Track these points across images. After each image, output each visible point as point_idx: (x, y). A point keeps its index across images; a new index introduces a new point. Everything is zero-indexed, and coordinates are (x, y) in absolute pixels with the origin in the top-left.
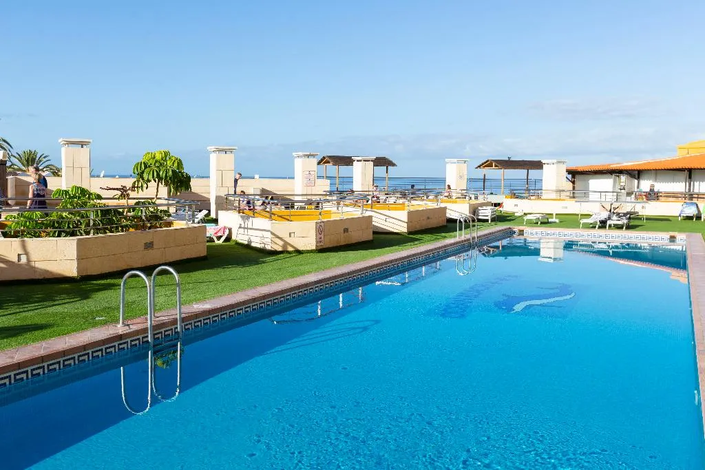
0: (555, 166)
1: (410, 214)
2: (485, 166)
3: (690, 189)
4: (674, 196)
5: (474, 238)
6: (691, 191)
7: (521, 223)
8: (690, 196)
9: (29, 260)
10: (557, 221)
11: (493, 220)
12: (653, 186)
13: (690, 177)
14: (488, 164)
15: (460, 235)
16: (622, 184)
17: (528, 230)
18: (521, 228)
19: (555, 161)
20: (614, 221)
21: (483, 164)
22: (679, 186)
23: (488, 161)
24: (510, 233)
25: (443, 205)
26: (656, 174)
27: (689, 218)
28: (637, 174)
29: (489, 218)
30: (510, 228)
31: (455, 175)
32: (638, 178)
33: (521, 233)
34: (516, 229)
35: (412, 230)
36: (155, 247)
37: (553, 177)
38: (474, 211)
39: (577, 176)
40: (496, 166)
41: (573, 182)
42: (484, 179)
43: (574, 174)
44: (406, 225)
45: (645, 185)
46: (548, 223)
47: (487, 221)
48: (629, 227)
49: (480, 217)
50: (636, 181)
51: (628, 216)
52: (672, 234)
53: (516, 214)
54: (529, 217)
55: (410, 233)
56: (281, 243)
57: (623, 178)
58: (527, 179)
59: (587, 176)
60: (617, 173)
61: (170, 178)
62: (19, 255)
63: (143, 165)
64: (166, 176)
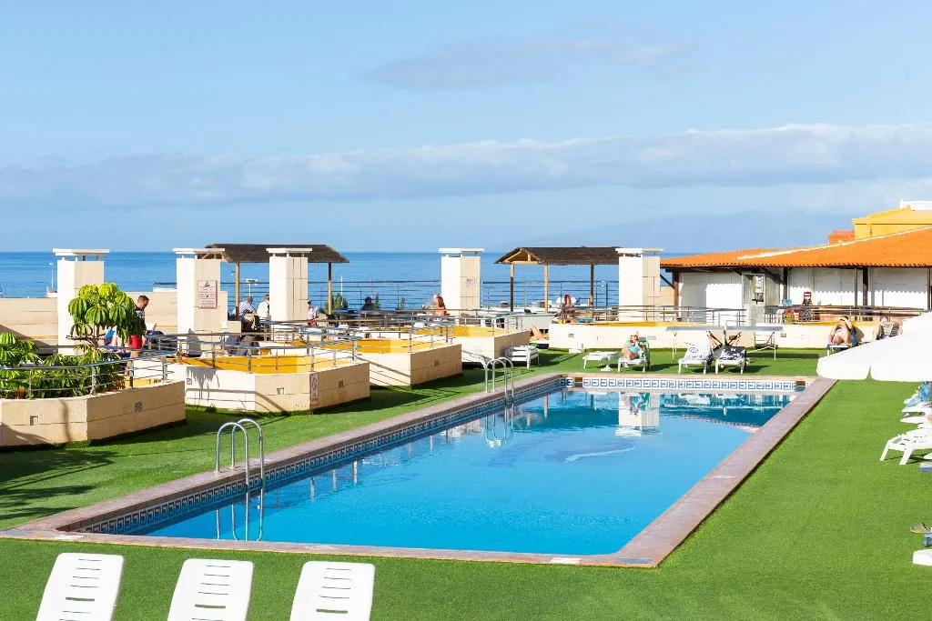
0: (641, 259)
1: (415, 358)
2: (517, 259)
3: (865, 300)
5: (510, 392)
6: (869, 304)
7: (579, 367)
11: (534, 363)
12: (808, 294)
13: (866, 282)
14: (518, 255)
15: (490, 388)
16: (758, 291)
17: (588, 377)
18: (578, 374)
19: (641, 251)
20: (723, 360)
21: (508, 255)
23: (517, 250)
24: (559, 384)
25: (456, 341)
26: (814, 274)
29: (527, 359)
30: (561, 376)
32: (785, 283)
33: (579, 382)
34: (571, 376)
35: (423, 380)
36: (144, 408)
38: (504, 349)
39: (682, 275)
40: (533, 259)
41: (676, 287)
42: (512, 282)
43: (675, 272)
45: (796, 293)
47: (524, 364)
48: (749, 370)
49: (513, 359)
50: (781, 287)
51: (743, 352)
52: (799, 378)
53: (570, 352)
54: (591, 357)
55: (414, 386)
57: (759, 281)
58: (592, 282)
60: (749, 271)
61: (124, 320)
62: (32, 417)
63: (85, 305)
64: (118, 318)
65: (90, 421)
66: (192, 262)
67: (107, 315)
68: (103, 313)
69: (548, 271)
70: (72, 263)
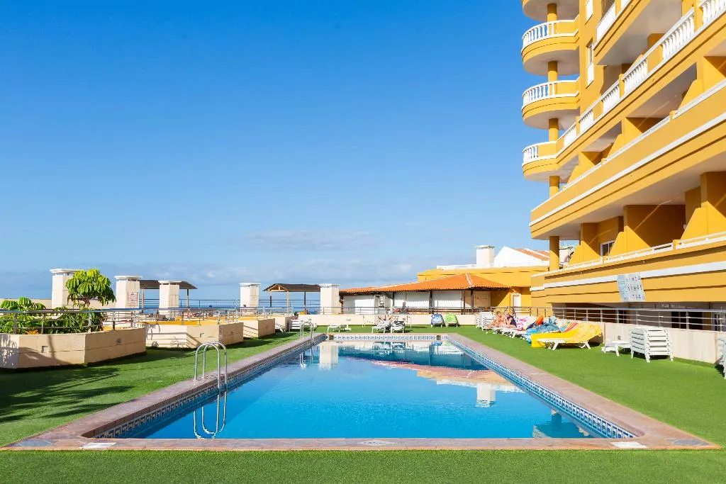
0: (330, 289)
1: (260, 323)
2: (273, 289)
4: (421, 311)
6: (433, 307)
8: (432, 311)
9: (53, 352)
10: (350, 329)
12: (404, 304)
13: (431, 296)
14: (275, 287)
16: (381, 302)
17: (336, 336)
18: (330, 334)
19: (331, 285)
21: (269, 288)
22: (425, 304)
23: (272, 285)
24: (323, 339)
26: (406, 294)
27: (437, 325)
28: (392, 294)
29: (302, 328)
30: (324, 334)
31: (247, 296)
32: (393, 298)
33: (331, 338)
34: (327, 335)
35: (263, 335)
36: (122, 343)
37: (328, 296)
39: (345, 297)
40: (281, 289)
41: (342, 303)
42: (271, 300)
43: (342, 295)
44: (257, 332)
45: (399, 303)
46: (345, 331)
48: (406, 332)
49: (293, 328)
50: (392, 300)
52: (438, 334)
55: (259, 338)
56: (195, 343)
57: (383, 298)
58: (305, 300)
59: (354, 297)
60: (377, 294)
61: (104, 292)
62: (43, 347)
63: (78, 281)
64: (100, 290)
65: (87, 349)
66: (125, 283)
67: (93, 288)
68: (90, 287)
69: (289, 295)
70: (62, 276)
